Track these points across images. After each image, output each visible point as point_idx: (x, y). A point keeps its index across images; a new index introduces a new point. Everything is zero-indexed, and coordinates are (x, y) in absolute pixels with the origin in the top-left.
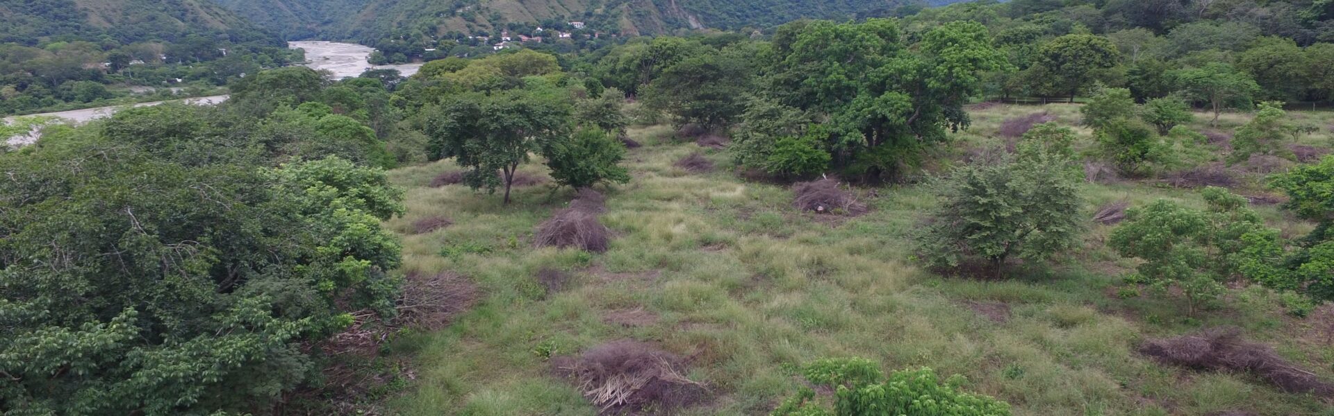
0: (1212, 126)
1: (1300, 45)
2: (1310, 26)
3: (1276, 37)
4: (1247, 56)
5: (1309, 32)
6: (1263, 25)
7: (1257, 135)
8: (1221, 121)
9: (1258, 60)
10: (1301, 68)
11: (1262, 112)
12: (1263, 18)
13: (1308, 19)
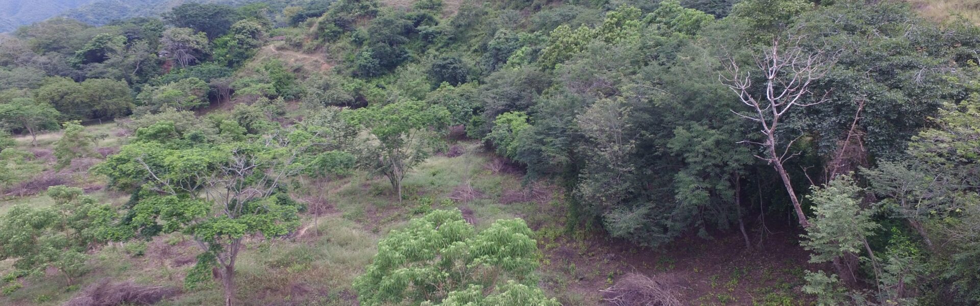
0: (34, 146)
1: (77, 81)
2: (79, 68)
3: (58, 77)
4: (42, 91)
5: (80, 72)
6: (46, 69)
7: (70, 145)
8: (39, 141)
9: (51, 94)
10: (83, 97)
11: (68, 129)
12: (44, 64)
13: (76, 63)
